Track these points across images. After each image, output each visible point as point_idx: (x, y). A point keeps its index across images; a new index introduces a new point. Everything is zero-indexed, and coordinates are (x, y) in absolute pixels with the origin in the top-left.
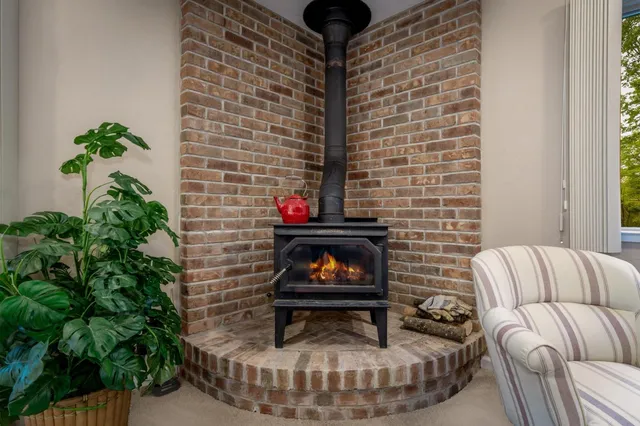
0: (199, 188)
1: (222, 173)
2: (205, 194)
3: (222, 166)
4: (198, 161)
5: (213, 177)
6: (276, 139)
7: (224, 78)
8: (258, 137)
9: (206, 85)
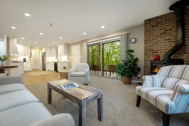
0: (146, 55)
1: (151, 52)
2: (148, 56)
3: (151, 51)
4: (147, 51)
5: (149, 53)
6: (166, 42)
7: (151, 35)
8: (160, 43)
9: (147, 37)
